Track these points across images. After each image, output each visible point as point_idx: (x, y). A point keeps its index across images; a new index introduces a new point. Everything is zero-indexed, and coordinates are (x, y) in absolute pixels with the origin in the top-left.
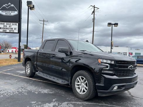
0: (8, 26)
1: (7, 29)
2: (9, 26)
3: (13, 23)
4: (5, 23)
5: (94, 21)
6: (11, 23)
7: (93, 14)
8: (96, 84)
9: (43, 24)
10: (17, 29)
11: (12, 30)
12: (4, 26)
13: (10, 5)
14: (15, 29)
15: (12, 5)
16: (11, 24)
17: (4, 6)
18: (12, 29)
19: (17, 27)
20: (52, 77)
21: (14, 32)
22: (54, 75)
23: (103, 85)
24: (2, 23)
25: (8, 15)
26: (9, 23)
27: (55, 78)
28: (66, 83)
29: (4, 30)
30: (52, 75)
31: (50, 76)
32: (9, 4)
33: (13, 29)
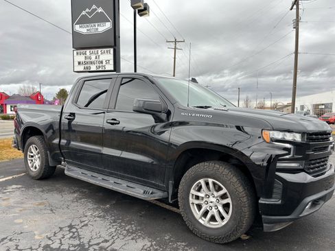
0: (93, 57)
1: (91, 63)
2: (96, 58)
3: (103, 50)
4: (88, 51)
5: (297, 25)
6: (99, 50)
7: (295, 7)
8: (260, 201)
9: (175, 49)
10: (112, 62)
11: (101, 65)
12: (86, 57)
13: (96, 9)
14: (108, 62)
15: (100, 10)
16: (100, 53)
17: (84, 13)
18: (102, 62)
19: (110, 57)
20: (112, 180)
21: (106, 69)
22: (116, 174)
23: (280, 202)
24: (82, 51)
25: (93, 32)
26: (96, 50)
27: (119, 181)
28: (159, 194)
29: (86, 66)
30: (111, 175)
31: (106, 178)
32: (94, 7)
33: (104, 63)
